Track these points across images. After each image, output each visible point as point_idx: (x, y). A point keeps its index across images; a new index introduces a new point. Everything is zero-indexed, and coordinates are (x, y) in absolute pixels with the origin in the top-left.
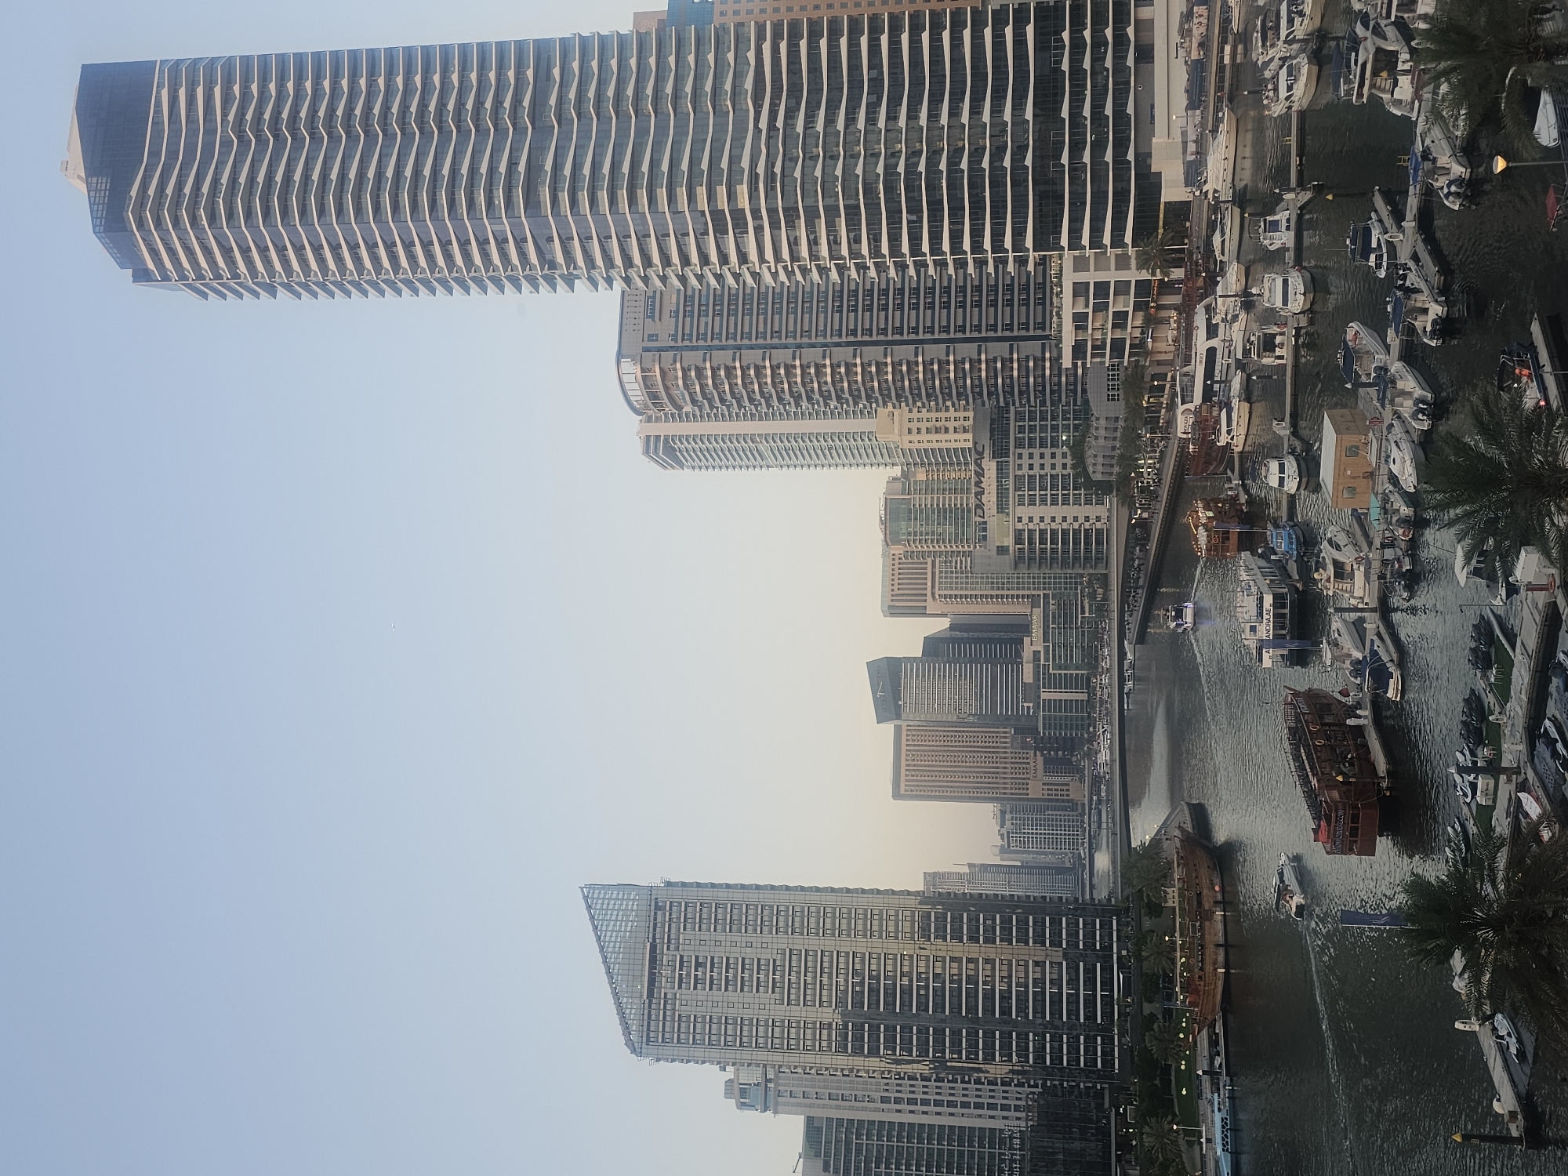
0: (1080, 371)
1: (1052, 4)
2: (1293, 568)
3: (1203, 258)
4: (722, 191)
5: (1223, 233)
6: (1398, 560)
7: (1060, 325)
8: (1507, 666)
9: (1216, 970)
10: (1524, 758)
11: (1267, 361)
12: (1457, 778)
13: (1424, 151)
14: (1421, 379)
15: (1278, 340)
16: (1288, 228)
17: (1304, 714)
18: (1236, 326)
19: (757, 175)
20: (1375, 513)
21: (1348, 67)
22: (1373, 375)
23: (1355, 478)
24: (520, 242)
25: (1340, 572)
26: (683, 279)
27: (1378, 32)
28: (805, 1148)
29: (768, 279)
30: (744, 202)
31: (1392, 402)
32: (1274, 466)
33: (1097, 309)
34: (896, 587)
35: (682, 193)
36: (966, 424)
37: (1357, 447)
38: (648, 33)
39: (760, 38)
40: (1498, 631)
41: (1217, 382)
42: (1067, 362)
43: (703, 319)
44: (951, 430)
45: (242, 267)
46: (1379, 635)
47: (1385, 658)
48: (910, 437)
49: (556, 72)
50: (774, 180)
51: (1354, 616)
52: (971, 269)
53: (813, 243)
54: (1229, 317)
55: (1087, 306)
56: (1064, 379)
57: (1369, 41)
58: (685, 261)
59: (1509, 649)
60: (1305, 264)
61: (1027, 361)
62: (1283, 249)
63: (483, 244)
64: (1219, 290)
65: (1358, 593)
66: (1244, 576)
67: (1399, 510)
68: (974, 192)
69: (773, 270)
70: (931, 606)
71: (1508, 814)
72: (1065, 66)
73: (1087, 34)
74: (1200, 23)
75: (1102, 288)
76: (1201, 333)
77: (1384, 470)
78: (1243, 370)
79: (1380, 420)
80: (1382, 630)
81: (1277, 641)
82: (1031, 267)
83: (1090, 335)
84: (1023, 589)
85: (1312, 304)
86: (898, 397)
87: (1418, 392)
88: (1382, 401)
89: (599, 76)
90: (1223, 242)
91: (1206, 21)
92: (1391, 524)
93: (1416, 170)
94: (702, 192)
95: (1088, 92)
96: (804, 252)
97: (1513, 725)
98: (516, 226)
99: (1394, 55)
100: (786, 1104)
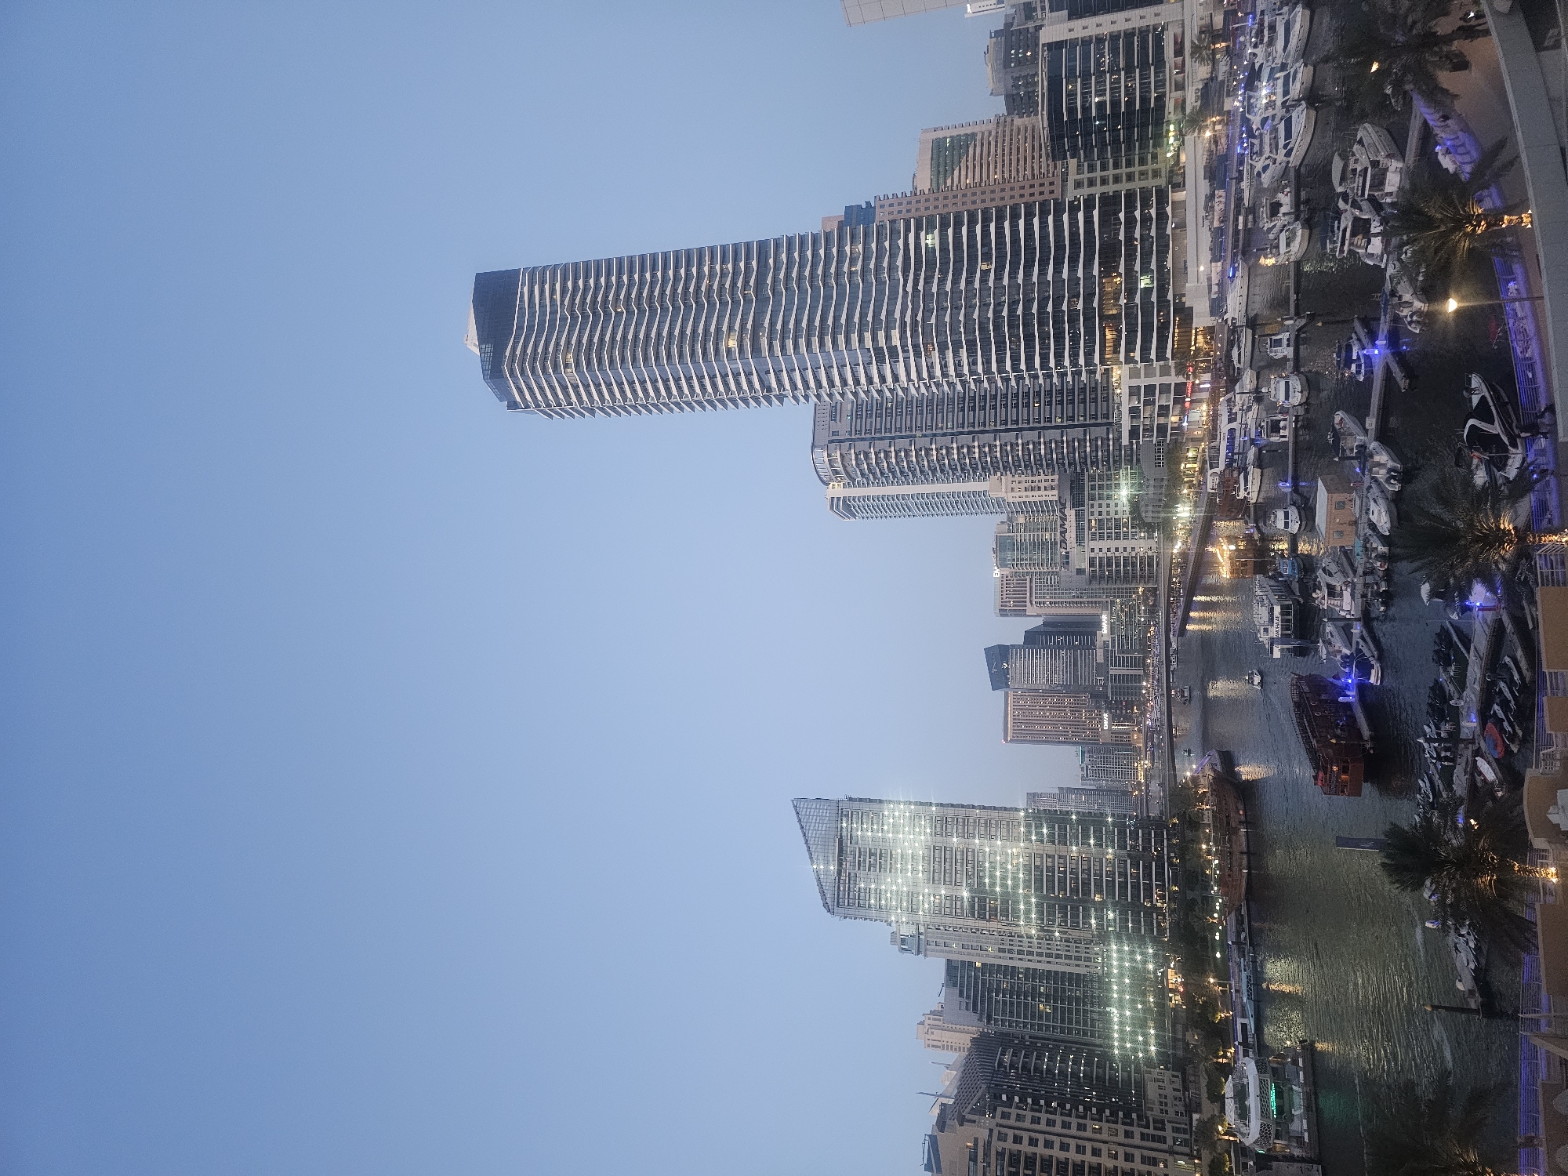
0: (1135, 446)
1: (1111, 194)
2: (1296, 586)
3: (1224, 366)
4: (881, 334)
5: (1239, 348)
6: (1377, 584)
7: (1120, 414)
8: (1463, 664)
9: (1241, 870)
10: (1478, 731)
11: (1275, 439)
12: (1426, 745)
13: (1392, 291)
14: (1393, 454)
15: (1282, 424)
16: (1288, 345)
17: (1306, 693)
18: (1250, 414)
19: (905, 322)
20: (1358, 549)
21: (1333, 231)
22: (1355, 451)
23: (1342, 524)
24: (748, 375)
25: (1332, 592)
26: (855, 394)
27: (1355, 205)
28: (947, 981)
29: (913, 391)
30: (896, 341)
31: (1370, 471)
32: (1280, 514)
33: (1146, 403)
34: (1004, 596)
35: (855, 337)
36: (1053, 484)
37: (1344, 503)
38: (832, 232)
39: (907, 230)
40: (1455, 638)
41: (1236, 454)
42: (1125, 441)
43: (869, 420)
44: (1043, 488)
45: (574, 398)
46: (1362, 638)
47: (1368, 654)
48: (1014, 494)
49: (771, 261)
50: (917, 326)
51: (1342, 623)
52: (1055, 380)
53: (944, 366)
54: (1245, 408)
55: (1139, 402)
56: (1123, 452)
57: (1349, 212)
58: (857, 382)
59: (1464, 652)
60: (1302, 370)
61: (1097, 441)
62: (1285, 359)
63: (724, 377)
64: (1237, 388)
65: (1346, 607)
66: (1259, 592)
67: (1376, 548)
68: (1057, 326)
69: (917, 386)
70: (1030, 610)
71: (1466, 773)
72: (1122, 237)
73: (1137, 214)
74: (1220, 202)
75: (1150, 389)
76: (1224, 418)
77: (1364, 519)
78: (1256, 445)
79: (1361, 482)
80: (1365, 633)
81: (1284, 639)
82: (1098, 377)
83: (1142, 421)
84: (1096, 597)
85: (1307, 399)
86: (1005, 468)
87: (1390, 464)
88: (1363, 471)
89: (799, 263)
90: (1239, 354)
91: (1224, 200)
92: (1371, 558)
93: (1386, 304)
94: (868, 336)
95: (1138, 254)
96: (938, 373)
97: (1469, 708)
98: (746, 364)
99: (1368, 221)
100: (933, 950)
